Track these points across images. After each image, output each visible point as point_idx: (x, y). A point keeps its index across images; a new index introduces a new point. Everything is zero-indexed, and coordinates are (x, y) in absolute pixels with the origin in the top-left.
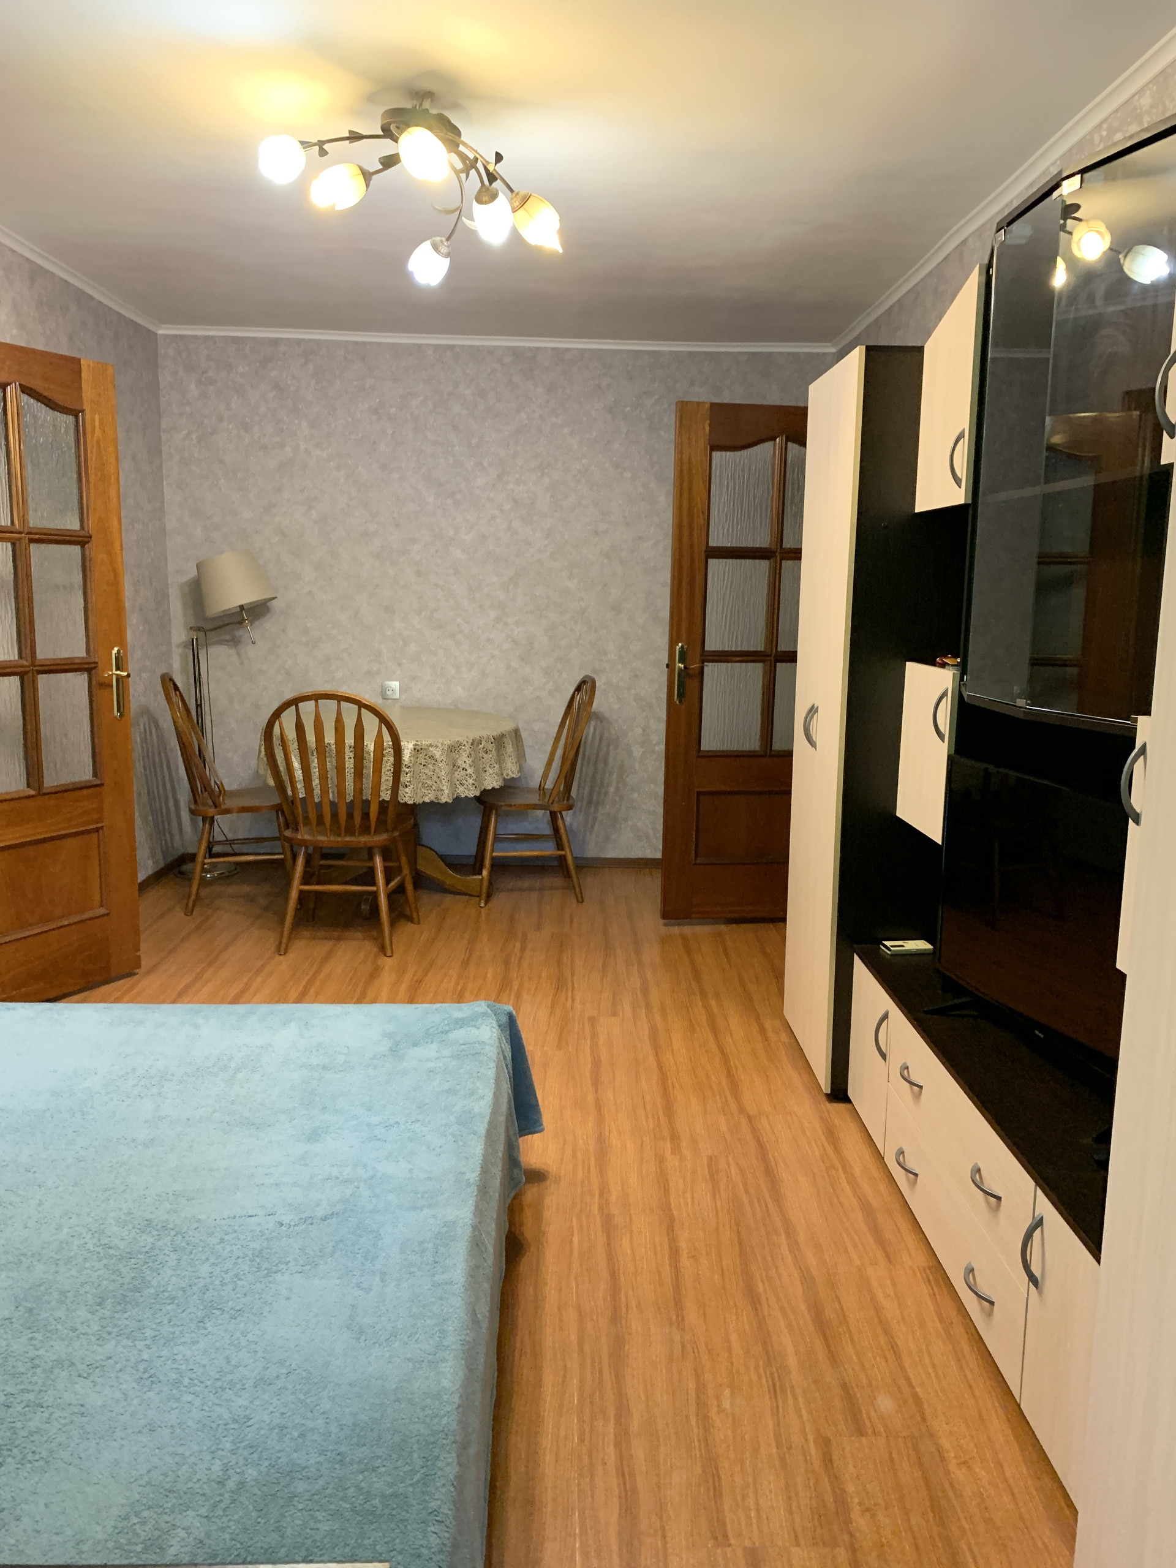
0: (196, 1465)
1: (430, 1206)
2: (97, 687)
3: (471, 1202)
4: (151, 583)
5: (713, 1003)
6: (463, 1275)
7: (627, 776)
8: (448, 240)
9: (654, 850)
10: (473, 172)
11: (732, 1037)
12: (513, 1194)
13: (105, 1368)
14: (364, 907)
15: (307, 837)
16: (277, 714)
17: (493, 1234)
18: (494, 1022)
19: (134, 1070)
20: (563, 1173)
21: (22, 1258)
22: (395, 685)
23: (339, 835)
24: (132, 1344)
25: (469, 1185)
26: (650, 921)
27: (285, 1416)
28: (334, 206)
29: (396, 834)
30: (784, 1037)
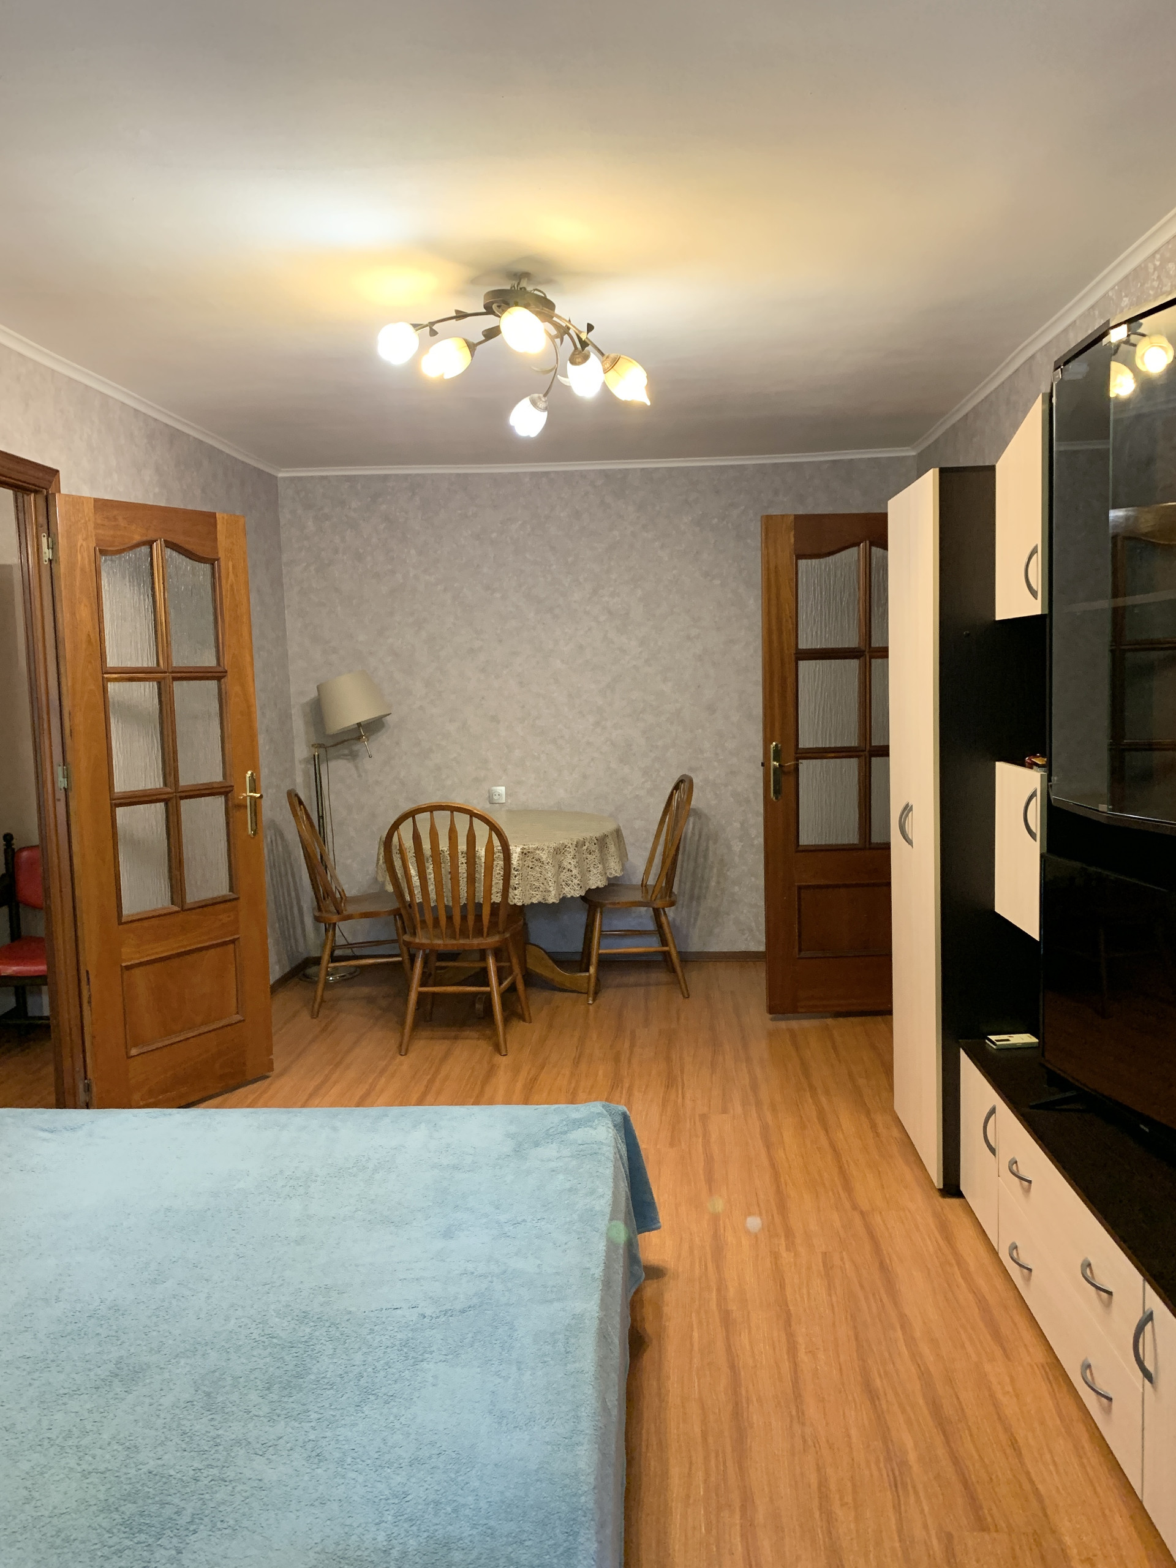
0: (363, 1535)
1: (559, 1300)
2: (232, 809)
3: (596, 1296)
4: (275, 704)
5: (823, 1100)
6: (593, 1364)
7: (728, 870)
8: (545, 395)
9: (757, 943)
10: (566, 337)
11: (843, 1133)
12: (633, 1290)
13: (278, 1448)
14: (479, 1006)
15: (424, 941)
16: (396, 826)
17: (618, 1326)
18: (610, 1123)
19: (281, 1172)
20: (680, 1270)
21: (197, 1346)
22: (501, 790)
23: (455, 938)
24: (299, 1426)
25: (594, 1279)
26: (757, 1016)
27: (438, 1493)
28: (443, 375)
29: (507, 935)
30: (896, 1133)
